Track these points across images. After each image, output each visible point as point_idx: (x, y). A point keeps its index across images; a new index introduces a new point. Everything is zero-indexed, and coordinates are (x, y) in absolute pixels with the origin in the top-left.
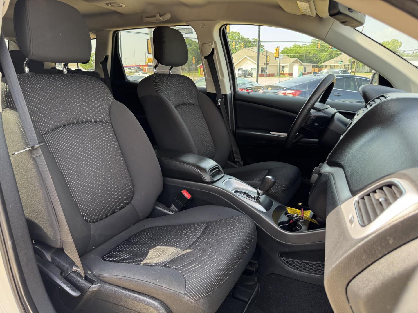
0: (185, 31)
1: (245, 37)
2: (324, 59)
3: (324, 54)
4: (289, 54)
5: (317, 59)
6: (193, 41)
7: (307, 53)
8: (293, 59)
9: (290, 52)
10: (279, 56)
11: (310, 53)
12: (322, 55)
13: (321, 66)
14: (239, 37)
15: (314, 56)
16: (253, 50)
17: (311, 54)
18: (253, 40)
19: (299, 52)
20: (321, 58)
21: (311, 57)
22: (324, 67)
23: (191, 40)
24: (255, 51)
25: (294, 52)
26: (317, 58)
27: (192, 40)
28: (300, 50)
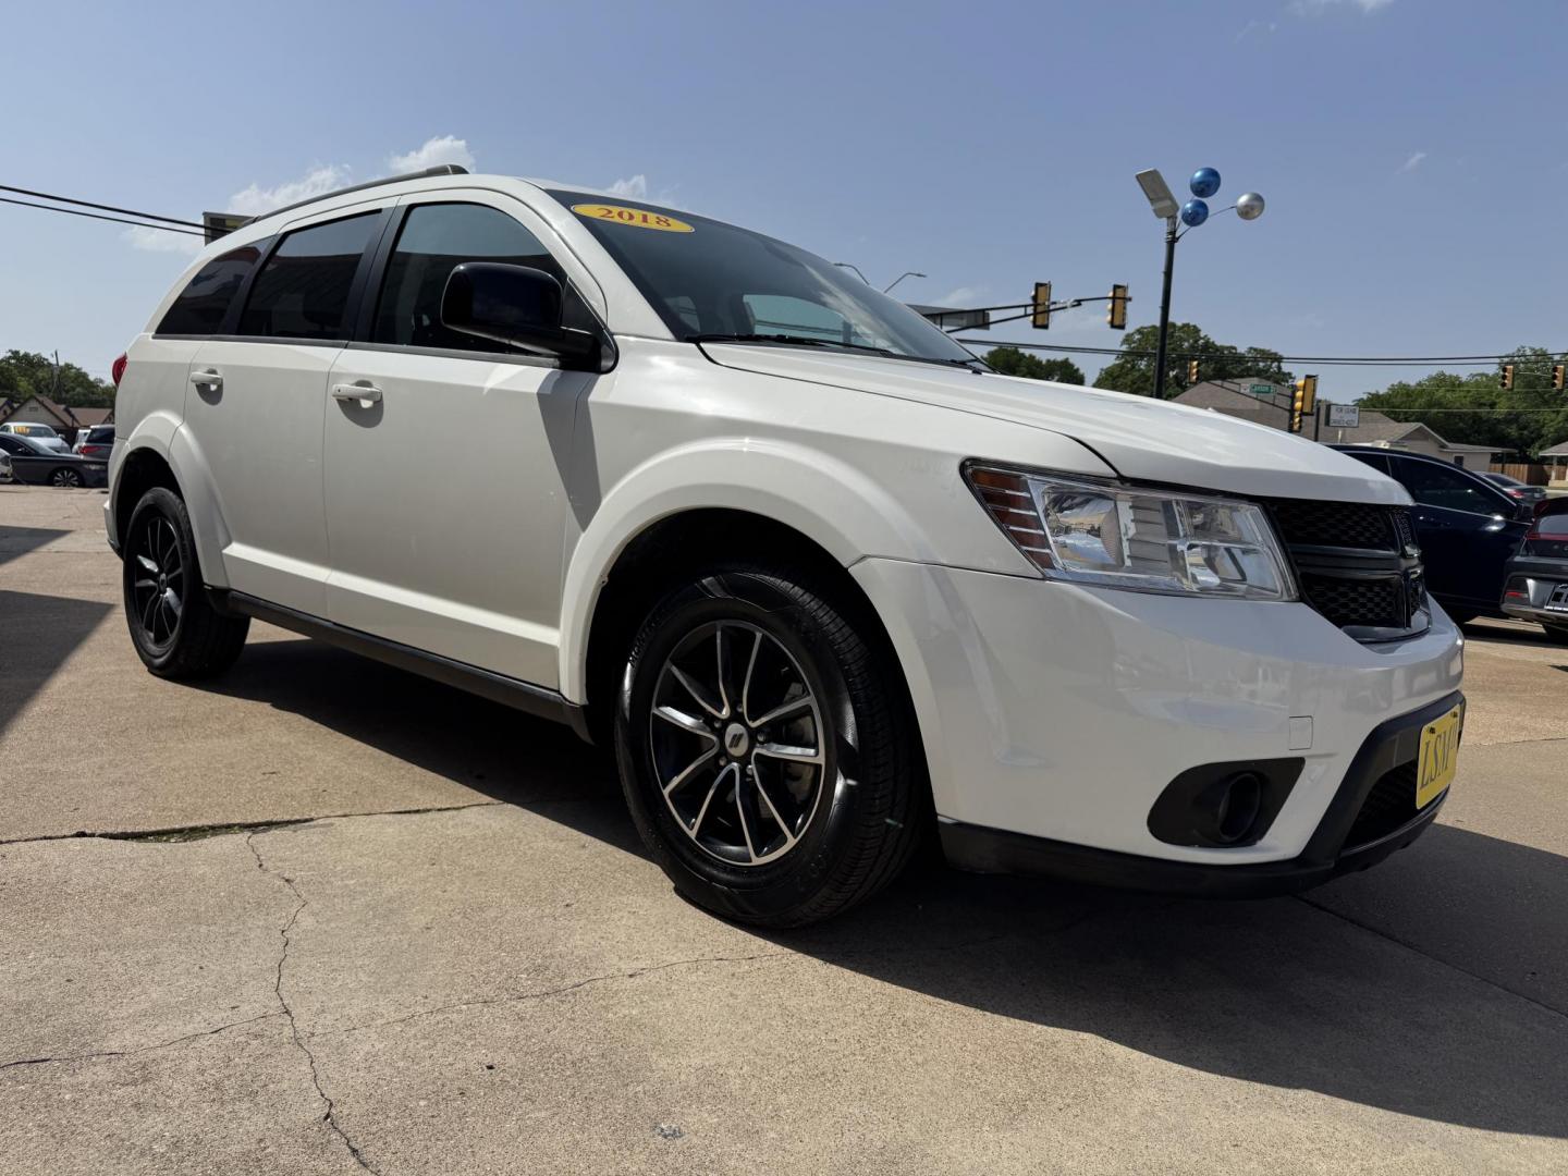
0: (962, 319)
1: (1218, 343)
2: (1556, 431)
3: (1558, 412)
4: (1398, 408)
5: (1525, 432)
6: (1023, 354)
7: (1481, 405)
8: (1408, 424)
9: (1405, 399)
10: (1315, 410)
11: (1493, 405)
12: (1546, 414)
13: (1545, 458)
14: (1196, 341)
15: (1513, 419)
16: (1236, 388)
17: (1501, 410)
18: (1249, 352)
19: (1444, 401)
20: (1543, 426)
21: (1499, 421)
22: (1555, 462)
23: (1016, 352)
24: (1242, 391)
25: (1422, 401)
26: (1525, 428)
27: (1021, 350)
28: (1448, 395)
